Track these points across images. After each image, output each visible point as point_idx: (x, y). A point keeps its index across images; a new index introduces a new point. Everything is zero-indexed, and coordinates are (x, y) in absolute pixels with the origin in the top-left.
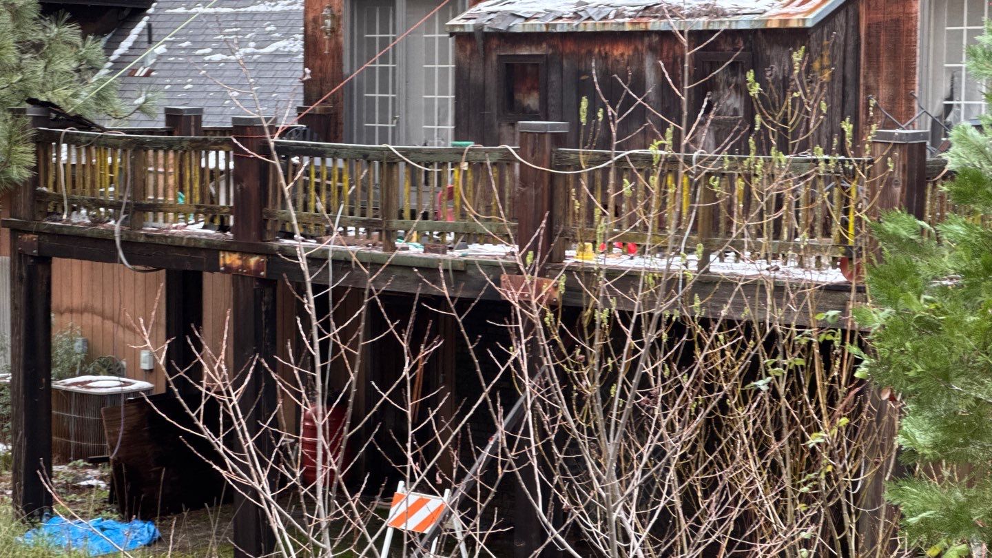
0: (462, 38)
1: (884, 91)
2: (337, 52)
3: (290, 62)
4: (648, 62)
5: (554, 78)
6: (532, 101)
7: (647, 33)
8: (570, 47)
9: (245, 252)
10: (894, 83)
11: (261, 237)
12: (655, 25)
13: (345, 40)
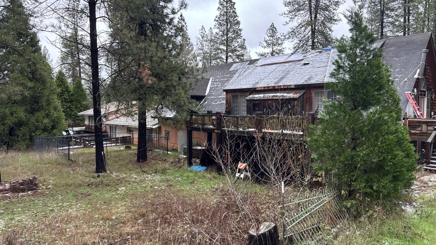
0: (247, 100)
1: (308, 107)
2: (230, 103)
3: (224, 104)
4: (274, 103)
5: (260, 106)
6: (257, 109)
7: (274, 99)
8: (262, 101)
9: (218, 130)
10: (310, 106)
11: (220, 128)
12: (275, 98)
13: (231, 101)
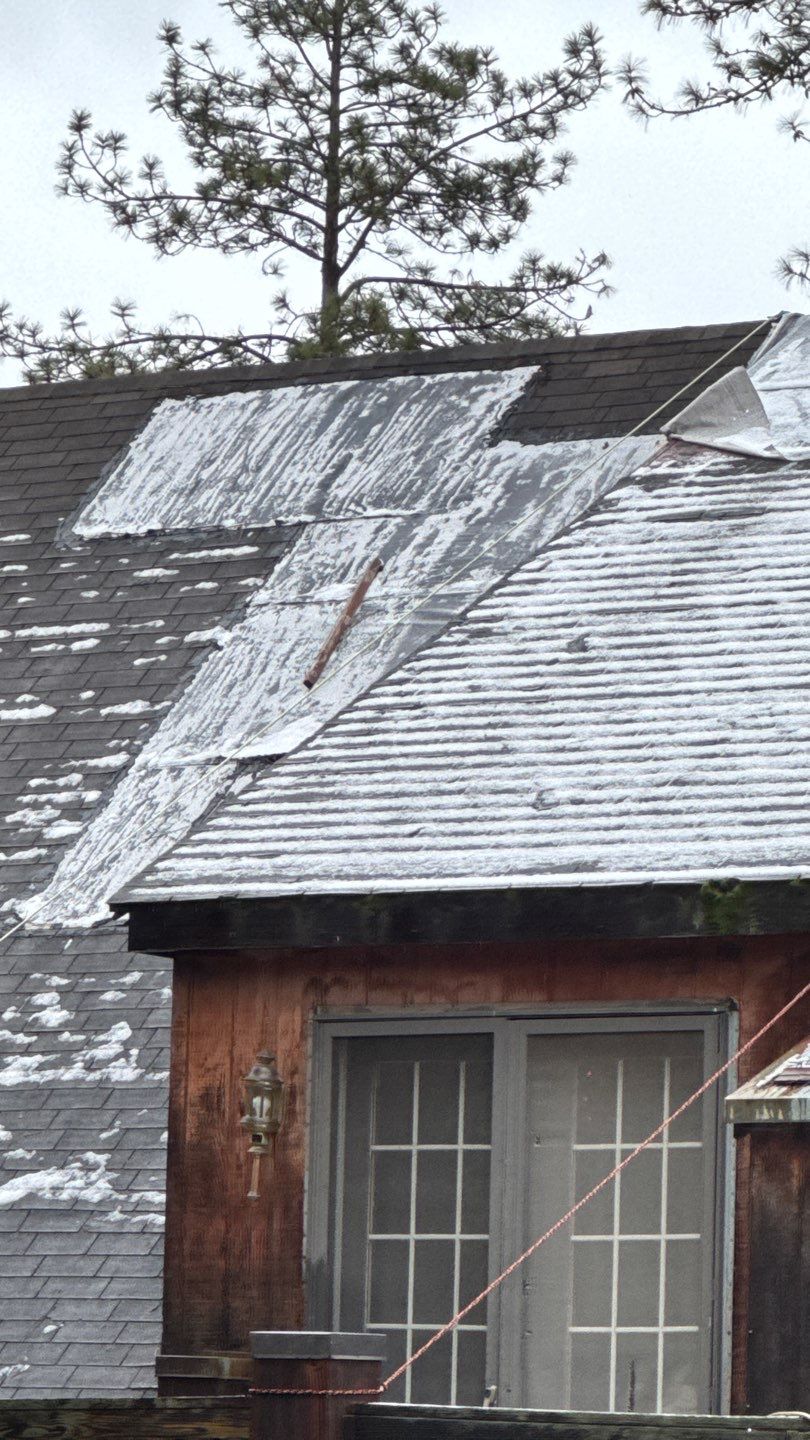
0: (775, 1140)
2: (286, 1191)
3: (84, 1231)
13: (308, 1159)
